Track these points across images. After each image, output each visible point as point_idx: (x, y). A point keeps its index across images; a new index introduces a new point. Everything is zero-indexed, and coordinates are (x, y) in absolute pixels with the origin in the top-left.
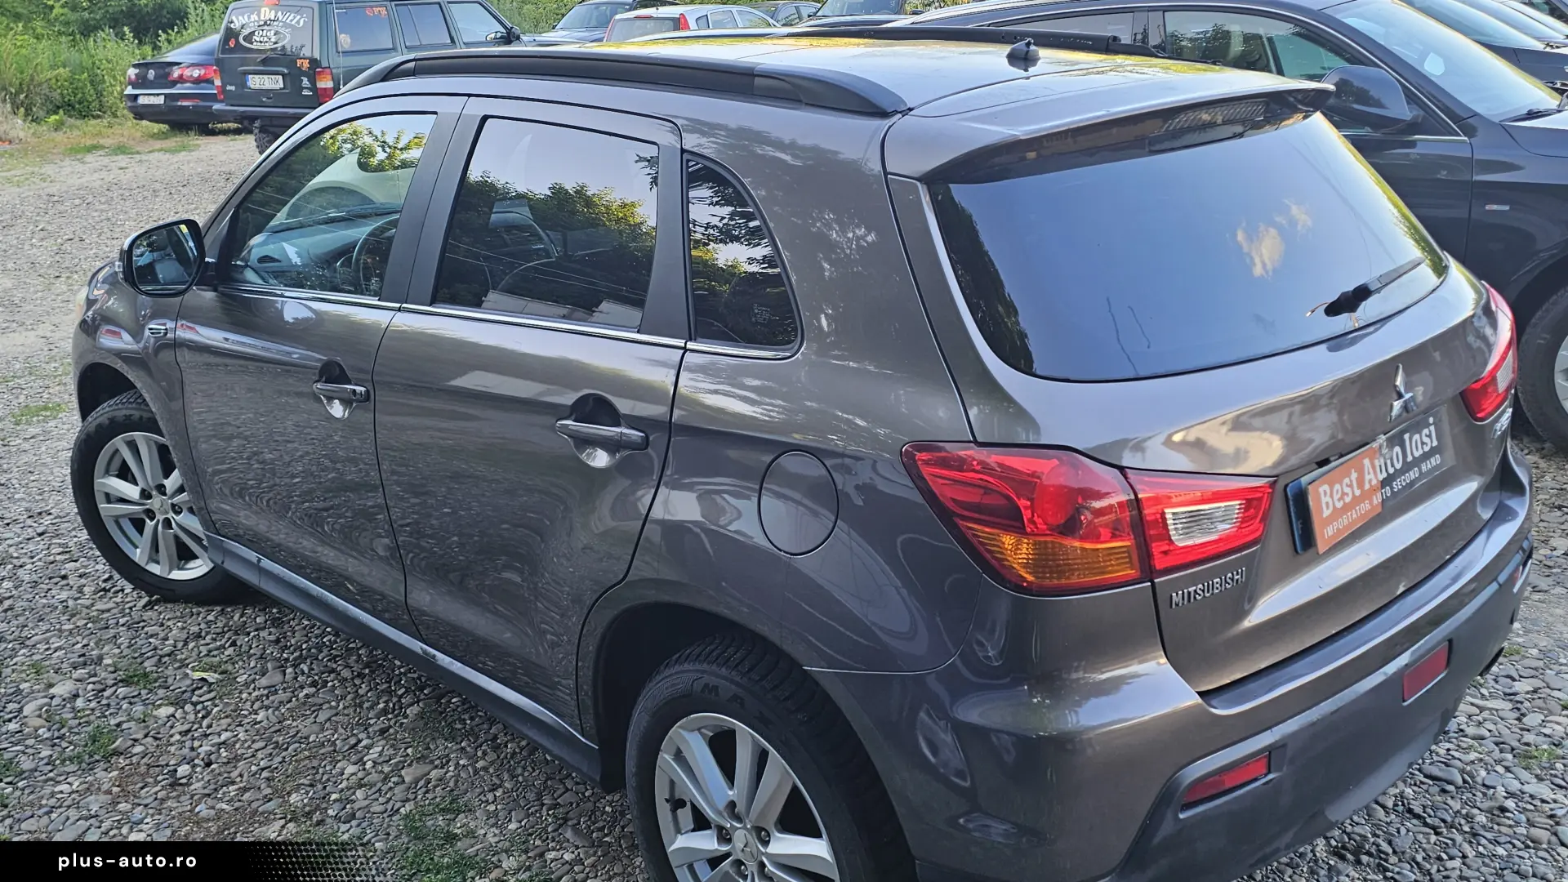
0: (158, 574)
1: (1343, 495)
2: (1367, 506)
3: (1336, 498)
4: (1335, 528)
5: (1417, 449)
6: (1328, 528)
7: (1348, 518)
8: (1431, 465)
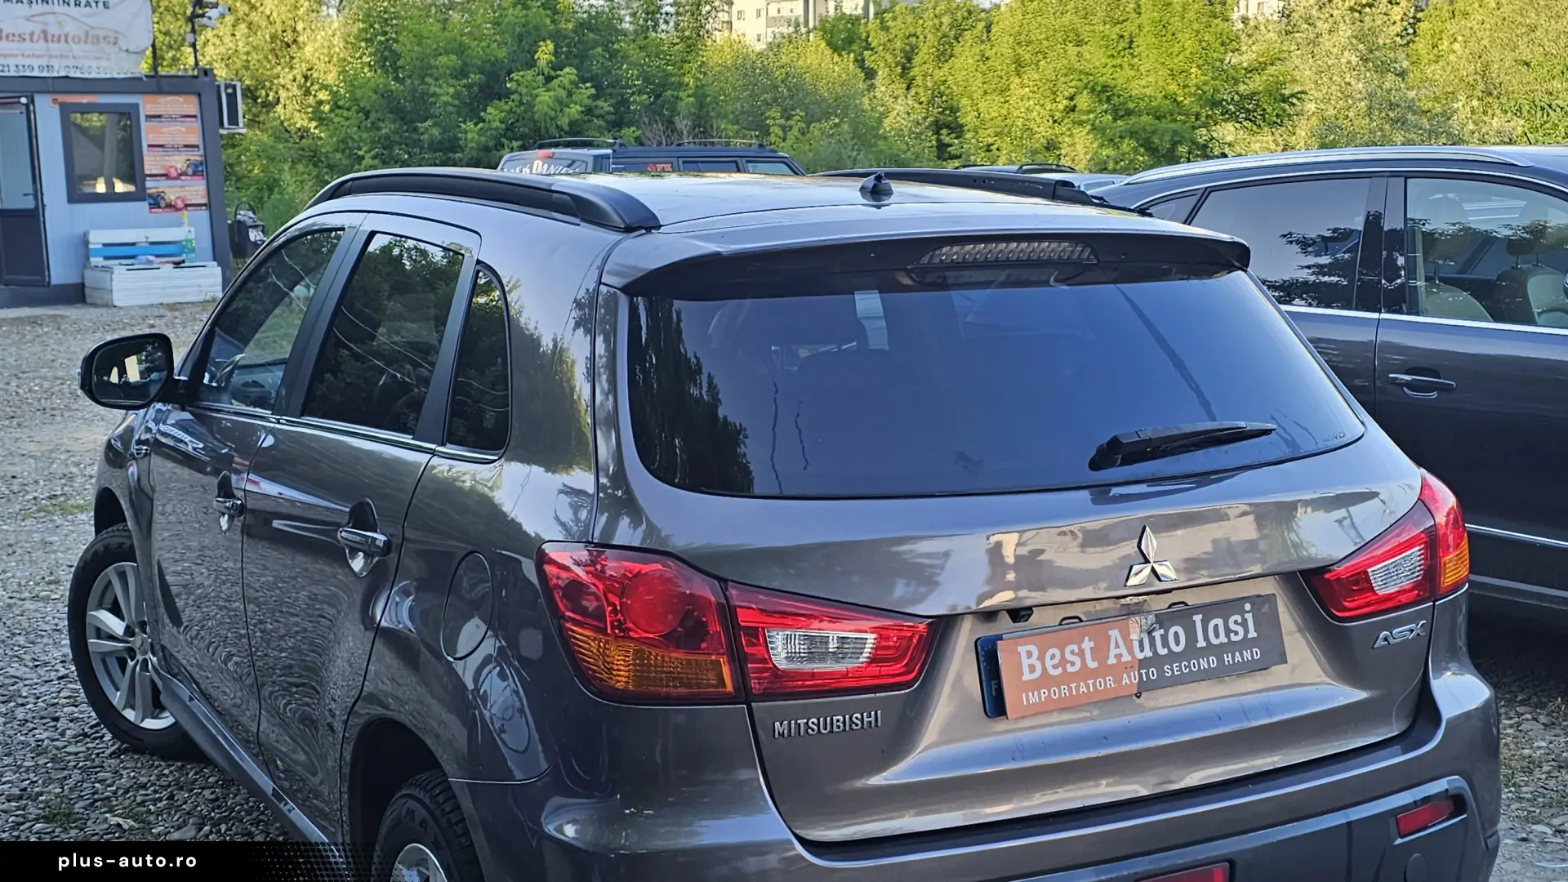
0: (132, 720)
1: (1063, 662)
2: (1108, 683)
3: (1049, 663)
4: (1043, 696)
5: (1217, 636)
6: (1030, 694)
7: (1070, 689)
8: (1243, 658)
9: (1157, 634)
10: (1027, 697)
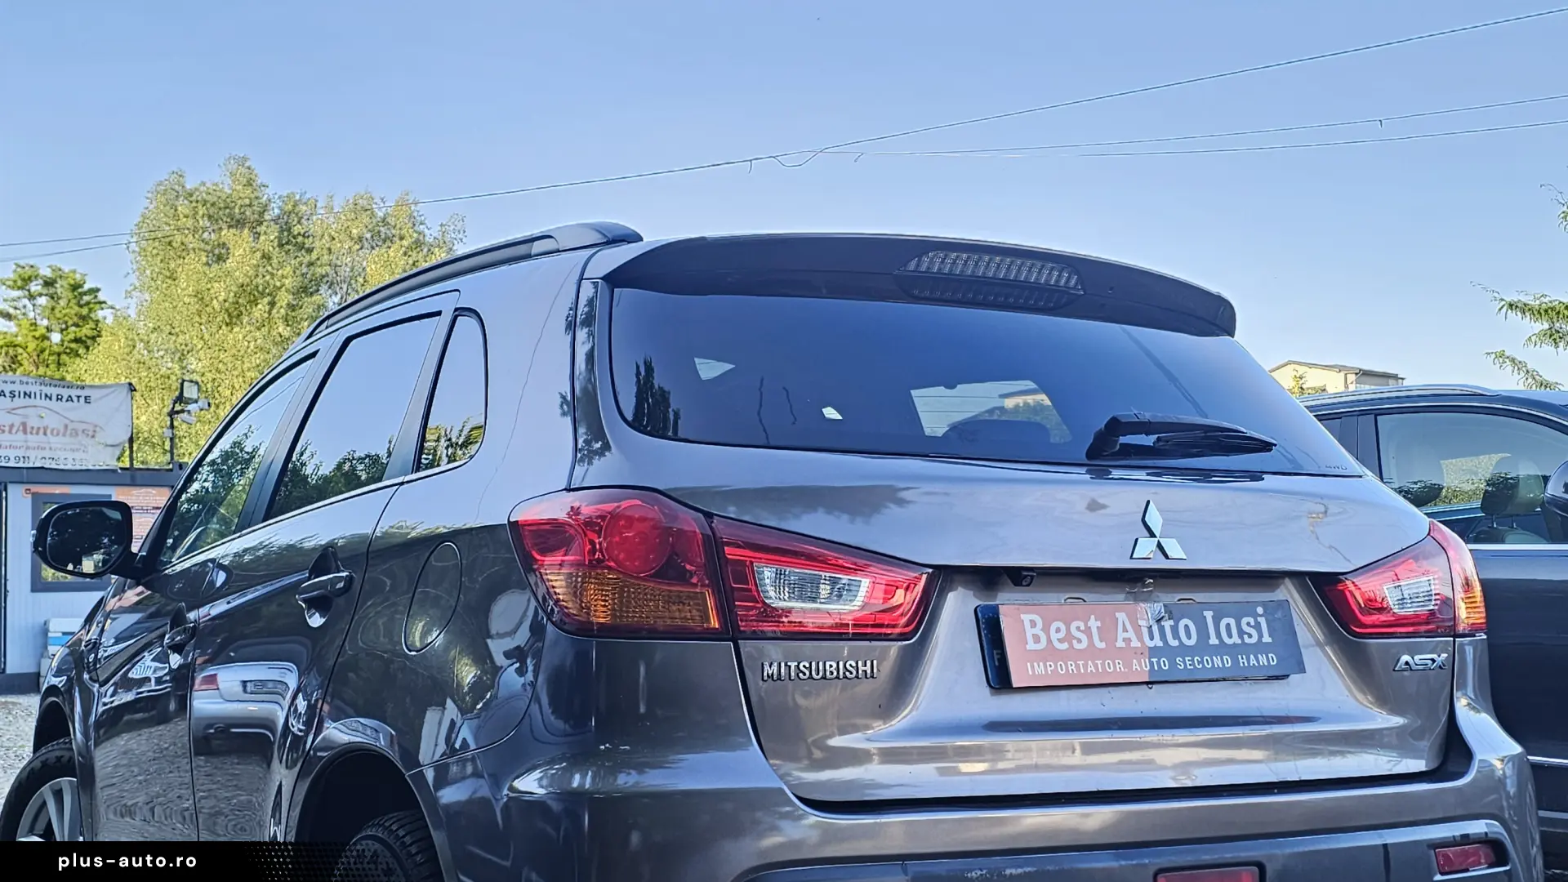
1: (1069, 637)
2: (1118, 666)
3: (1054, 636)
4: (1049, 669)
5: (1230, 636)
6: (1035, 664)
7: (1077, 666)
8: (1258, 662)
9: (1167, 624)
10: (1032, 667)
